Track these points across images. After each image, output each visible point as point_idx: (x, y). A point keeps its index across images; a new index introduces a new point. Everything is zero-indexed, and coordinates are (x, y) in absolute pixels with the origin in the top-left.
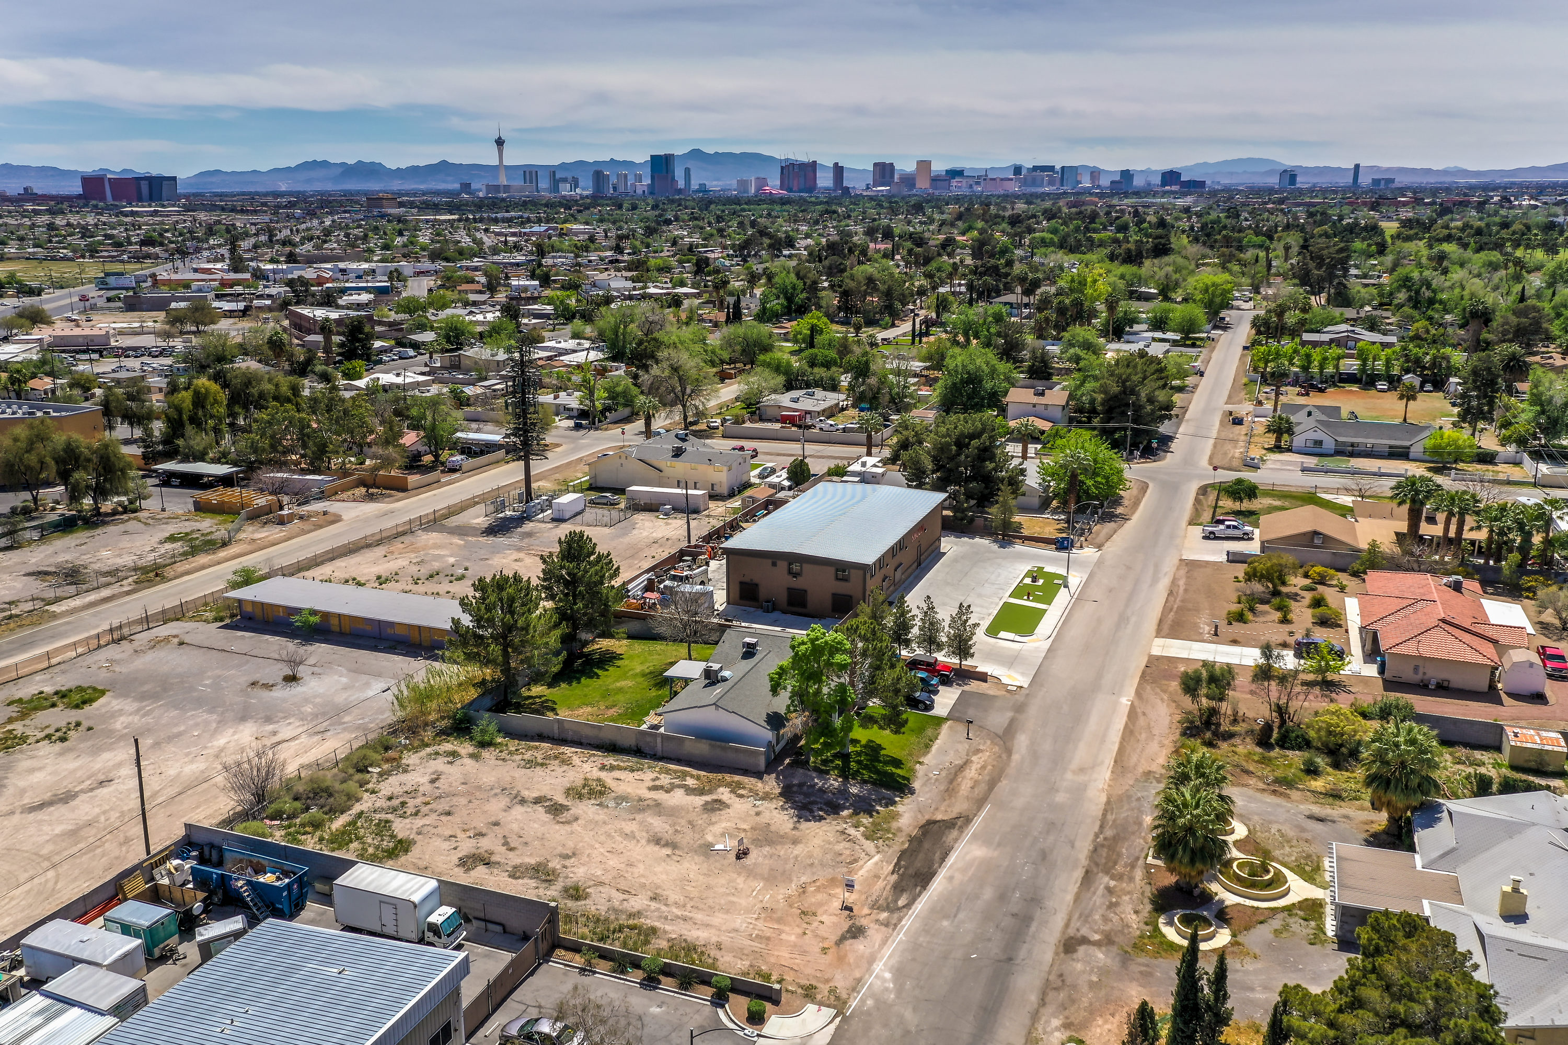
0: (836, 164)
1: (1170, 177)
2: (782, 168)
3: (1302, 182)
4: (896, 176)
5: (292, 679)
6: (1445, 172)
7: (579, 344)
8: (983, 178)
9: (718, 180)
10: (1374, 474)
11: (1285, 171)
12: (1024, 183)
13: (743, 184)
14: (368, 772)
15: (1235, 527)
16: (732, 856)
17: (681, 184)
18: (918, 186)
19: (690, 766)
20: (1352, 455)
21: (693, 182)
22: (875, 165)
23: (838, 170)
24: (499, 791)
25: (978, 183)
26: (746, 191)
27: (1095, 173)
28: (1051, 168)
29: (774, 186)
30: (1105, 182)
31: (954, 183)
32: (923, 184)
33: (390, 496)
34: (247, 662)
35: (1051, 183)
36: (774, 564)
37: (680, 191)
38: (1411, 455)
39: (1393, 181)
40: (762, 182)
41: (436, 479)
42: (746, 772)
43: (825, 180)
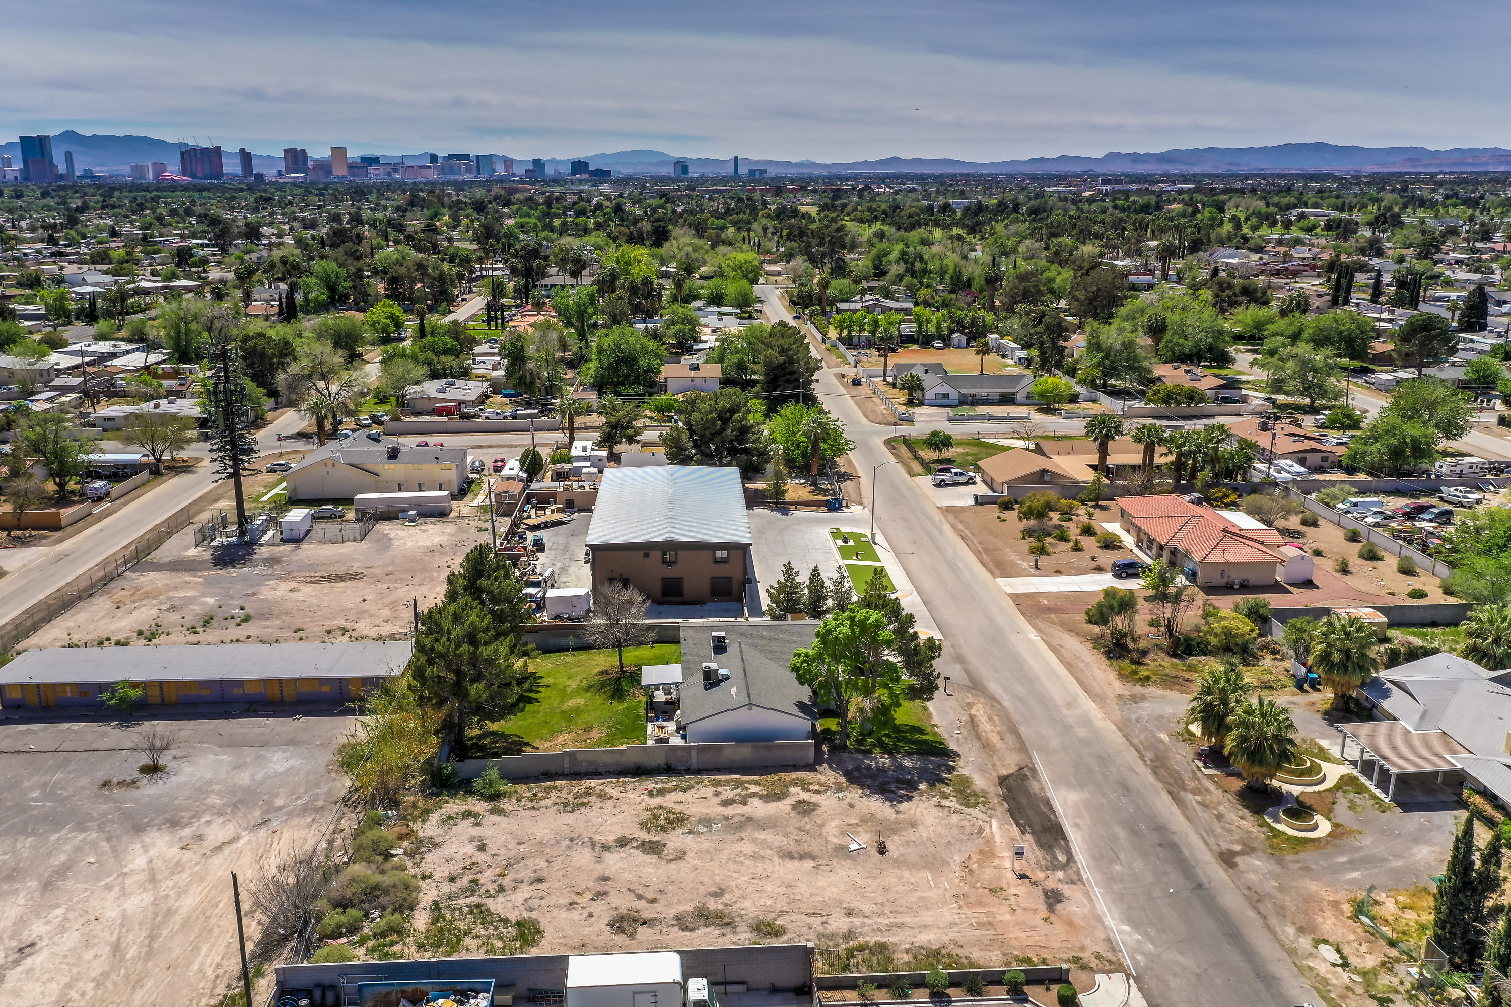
0: (243, 150)
1: (579, 166)
2: (182, 153)
3: (694, 172)
4: (310, 164)
5: (152, 770)
6: (801, 164)
7: (115, 346)
8: (400, 164)
9: (102, 165)
10: (1005, 419)
11: (678, 162)
12: (442, 170)
13: (139, 170)
14: (393, 856)
15: (961, 474)
16: (874, 852)
17: (62, 169)
18: (335, 172)
19: (735, 773)
20: (973, 404)
21: (76, 167)
22: (285, 151)
23: (246, 157)
24: (567, 842)
25: (396, 171)
26: (143, 177)
27: (508, 162)
28: (466, 157)
29: (173, 172)
30: (519, 170)
31: (371, 170)
32: (340, 171)
33: (47, 537)
34: (68, 761)
35: (469, 171)
36: (646, 555)
37: (62, 177)
38: (1018, 401)
39: (765, 171)
40: (160, 168)
41: (86, 512)
42: (795, 768)
43: (231, 167)
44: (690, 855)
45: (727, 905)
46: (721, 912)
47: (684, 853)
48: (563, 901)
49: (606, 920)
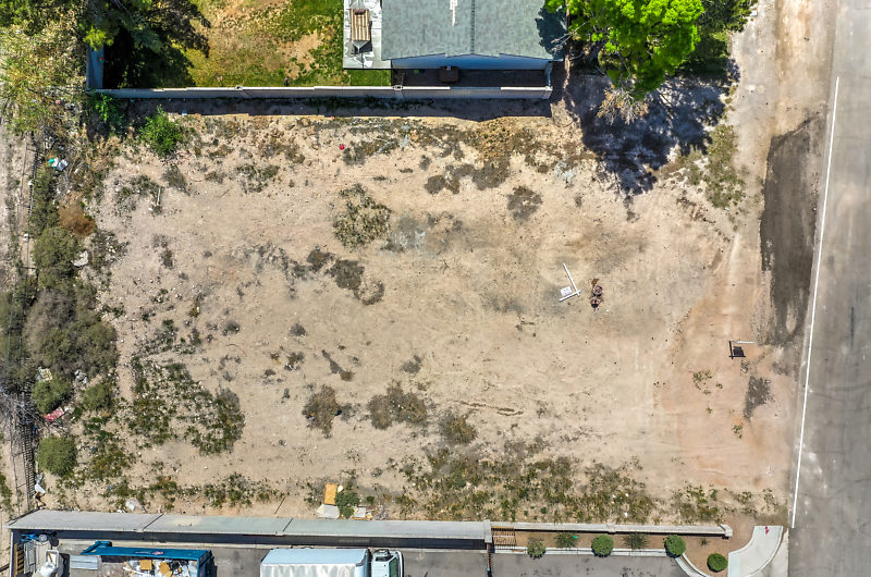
44: (388, 292)
45: (421, 387)
46: (413, 397)
47: (381, 287)
48: (260, 370)
49: (301, 404)
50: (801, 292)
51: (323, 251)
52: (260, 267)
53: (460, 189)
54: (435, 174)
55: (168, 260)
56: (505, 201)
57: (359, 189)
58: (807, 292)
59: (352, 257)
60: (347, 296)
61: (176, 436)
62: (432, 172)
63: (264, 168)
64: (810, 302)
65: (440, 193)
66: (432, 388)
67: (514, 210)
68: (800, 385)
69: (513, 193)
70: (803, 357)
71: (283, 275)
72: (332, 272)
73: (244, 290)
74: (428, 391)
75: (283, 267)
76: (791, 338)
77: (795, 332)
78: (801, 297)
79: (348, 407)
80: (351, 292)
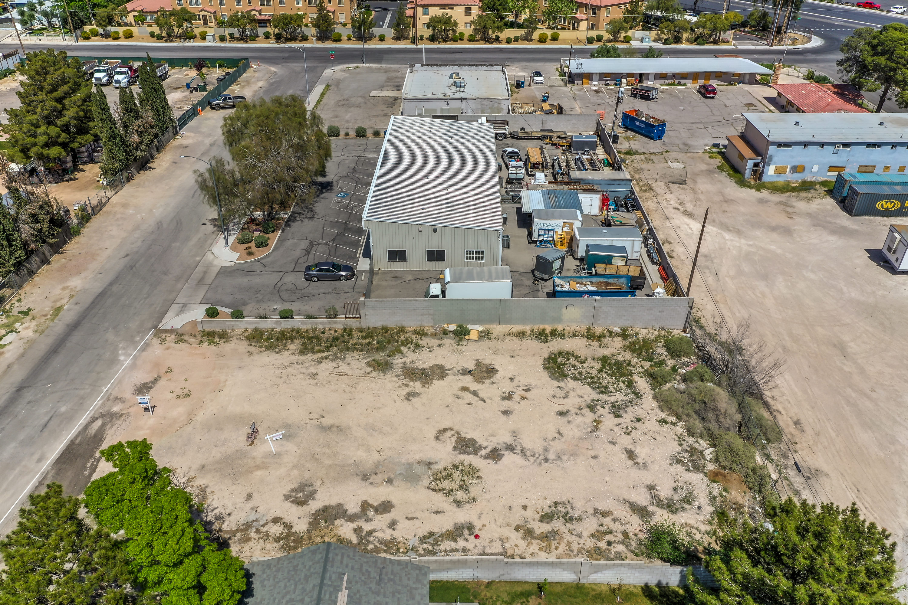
44: (432, 437)
45: (407, 385)
46: (412, 380)
47: (437, 438)
48: (534, 392)
49: (499, 375)
50: (77, 441)
51: (490, 461)
52: (546, 450)
53: (360, 504)
54: (384, 516)
55: (631, 454)
56: (318, 496)
57: (458, 504)
58: (72, 442)
59: (463, 457)
60: (466, 433)
61: (594, 359)
62: (387, 518)
63: (554, 521)
64: (74, 435)
65: (380, 502)
66: (397, 385)
67: (311, 489)
68: (110, 391)
69: (310, 502)
70: (99, 405)
71: (524, 445)
72: (481, 448)
73: (557, 436)
74: (400, 383)
75: (525, 450)
76: (102, 416)
77: (97, 419)
78: (79, 438)
79: (463, 374)
80: (463, 435)
